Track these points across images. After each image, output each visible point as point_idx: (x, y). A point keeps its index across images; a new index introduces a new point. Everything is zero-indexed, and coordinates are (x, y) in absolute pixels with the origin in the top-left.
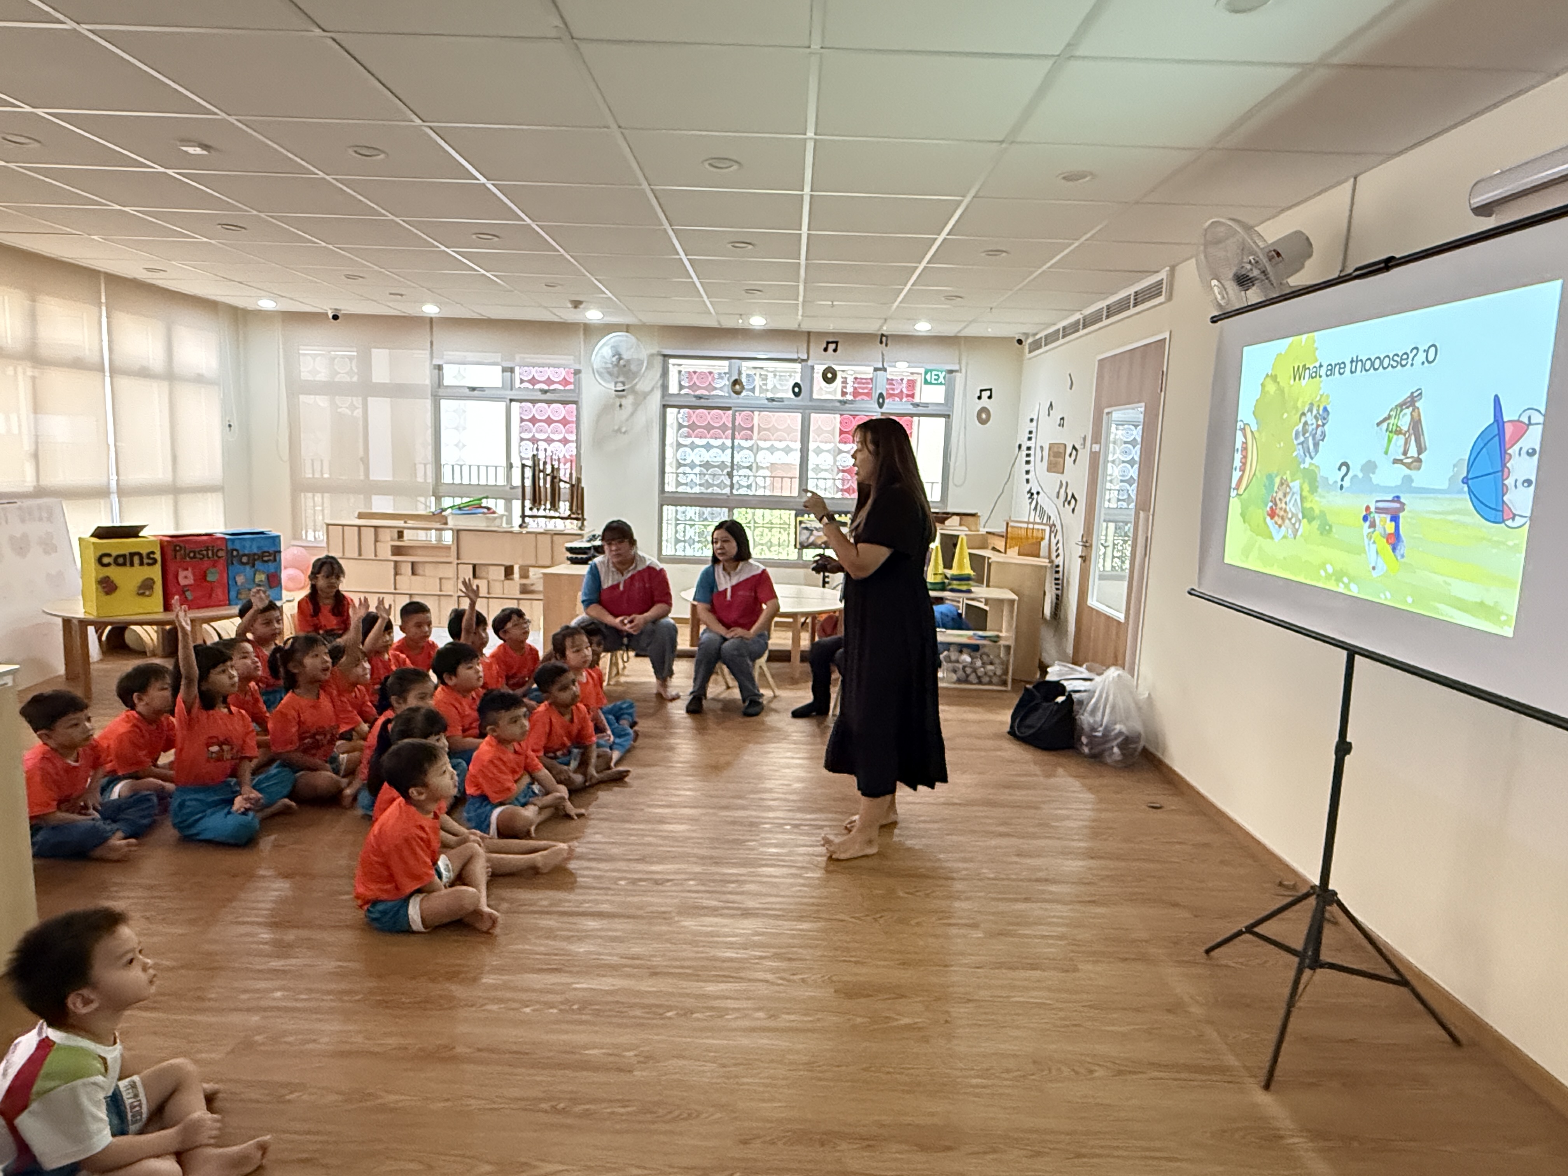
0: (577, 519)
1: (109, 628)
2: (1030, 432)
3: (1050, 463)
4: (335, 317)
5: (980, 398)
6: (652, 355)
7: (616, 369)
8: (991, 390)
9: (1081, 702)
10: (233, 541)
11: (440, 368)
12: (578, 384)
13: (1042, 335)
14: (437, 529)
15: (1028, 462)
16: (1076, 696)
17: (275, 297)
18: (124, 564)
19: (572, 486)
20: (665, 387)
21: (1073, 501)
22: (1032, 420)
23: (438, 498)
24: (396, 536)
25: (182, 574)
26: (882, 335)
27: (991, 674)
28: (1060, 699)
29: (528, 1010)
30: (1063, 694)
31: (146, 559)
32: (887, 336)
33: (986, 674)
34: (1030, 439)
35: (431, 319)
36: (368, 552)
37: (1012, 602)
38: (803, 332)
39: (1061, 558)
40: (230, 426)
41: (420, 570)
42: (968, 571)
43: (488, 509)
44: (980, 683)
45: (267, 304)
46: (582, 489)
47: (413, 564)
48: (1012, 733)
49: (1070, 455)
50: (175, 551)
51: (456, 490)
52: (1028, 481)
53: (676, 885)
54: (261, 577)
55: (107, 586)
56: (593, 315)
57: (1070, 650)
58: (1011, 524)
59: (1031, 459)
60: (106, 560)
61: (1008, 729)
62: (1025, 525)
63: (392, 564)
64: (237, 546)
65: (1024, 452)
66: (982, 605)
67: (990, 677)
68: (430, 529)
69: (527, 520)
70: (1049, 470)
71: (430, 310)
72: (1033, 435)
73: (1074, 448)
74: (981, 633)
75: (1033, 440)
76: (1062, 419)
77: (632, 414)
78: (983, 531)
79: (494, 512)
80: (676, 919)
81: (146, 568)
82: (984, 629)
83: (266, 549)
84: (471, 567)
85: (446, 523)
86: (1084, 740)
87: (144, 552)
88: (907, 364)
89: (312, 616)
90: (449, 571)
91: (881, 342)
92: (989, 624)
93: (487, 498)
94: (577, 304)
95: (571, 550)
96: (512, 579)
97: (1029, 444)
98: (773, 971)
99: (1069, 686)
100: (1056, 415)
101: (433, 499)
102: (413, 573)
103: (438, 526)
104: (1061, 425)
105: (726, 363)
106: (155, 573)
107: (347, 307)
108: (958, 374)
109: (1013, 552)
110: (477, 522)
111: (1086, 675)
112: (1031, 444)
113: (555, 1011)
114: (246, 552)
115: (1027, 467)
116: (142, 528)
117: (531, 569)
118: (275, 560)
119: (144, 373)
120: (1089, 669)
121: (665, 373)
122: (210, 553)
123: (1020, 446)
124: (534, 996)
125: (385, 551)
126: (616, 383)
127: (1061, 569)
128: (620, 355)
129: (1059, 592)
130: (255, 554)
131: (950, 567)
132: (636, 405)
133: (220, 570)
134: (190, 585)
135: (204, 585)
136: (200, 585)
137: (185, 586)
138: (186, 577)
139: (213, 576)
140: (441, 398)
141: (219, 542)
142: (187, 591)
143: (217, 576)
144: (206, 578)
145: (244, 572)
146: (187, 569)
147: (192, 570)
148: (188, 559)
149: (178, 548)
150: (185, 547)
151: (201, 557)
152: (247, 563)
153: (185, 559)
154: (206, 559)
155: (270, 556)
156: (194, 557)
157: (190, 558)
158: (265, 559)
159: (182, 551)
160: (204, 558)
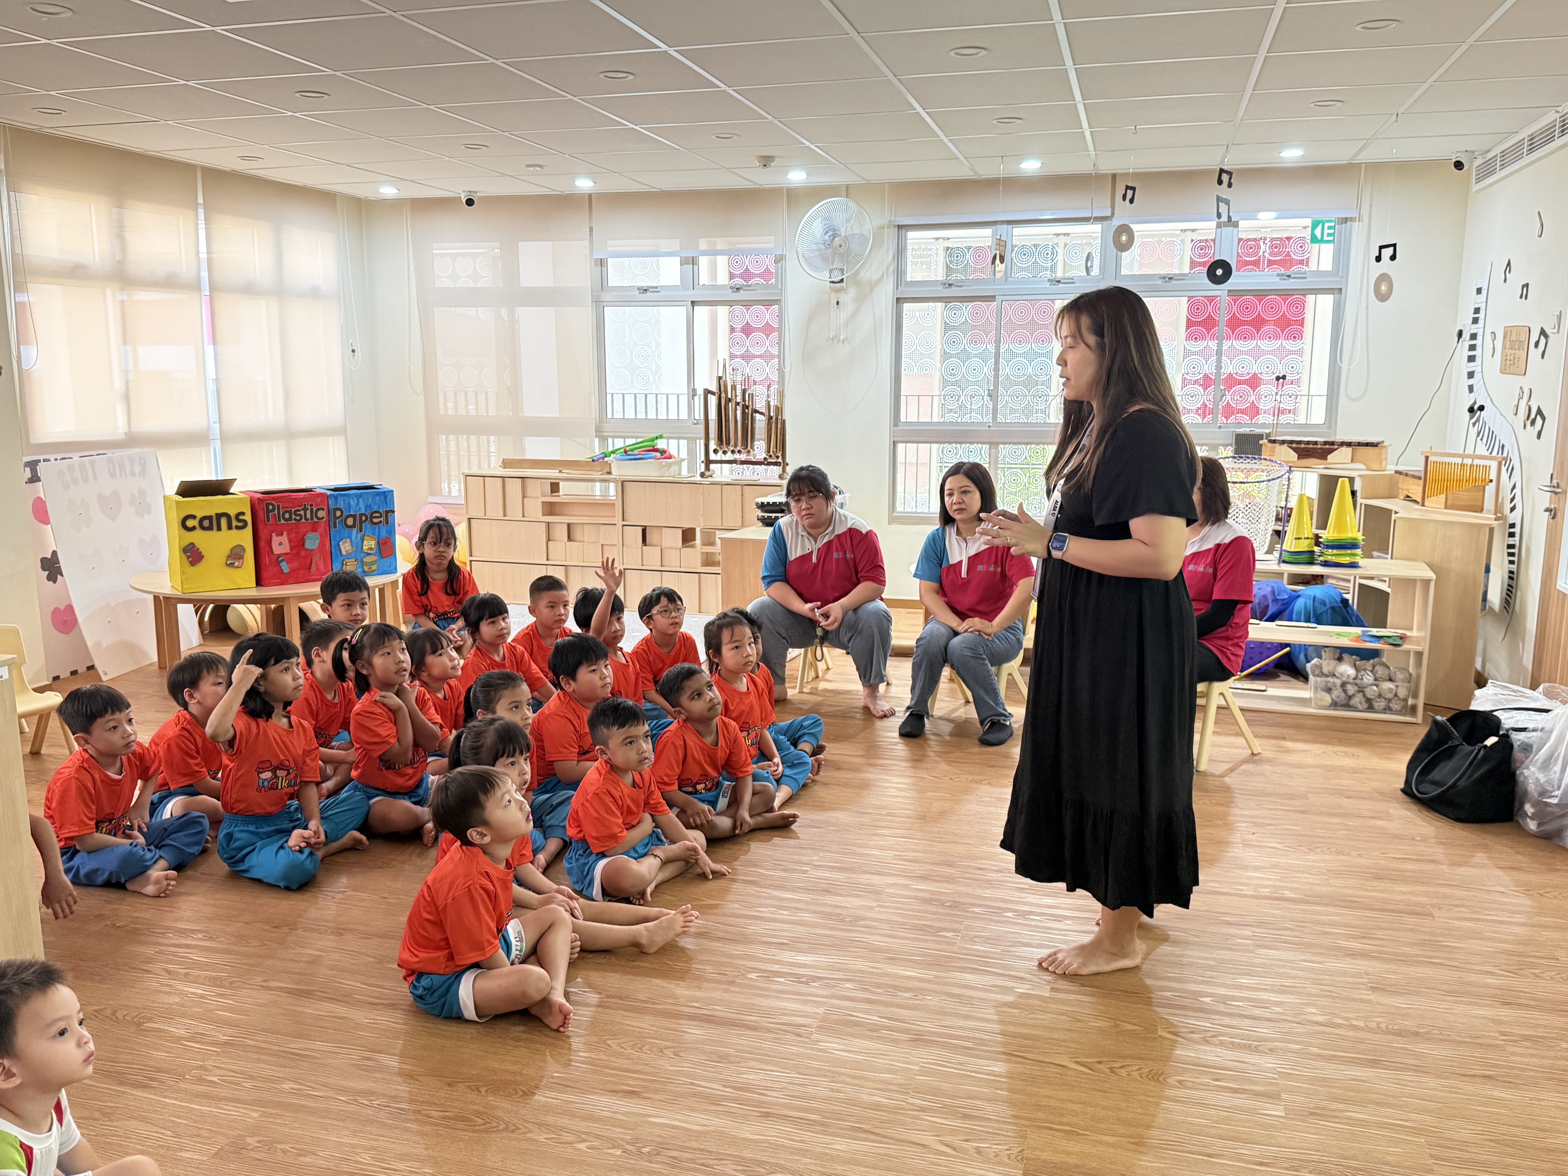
0: (776, 464)
1: (211, 606)
2: (1477, 311)
3: (1504, 360)
4: (470, 202)
5: (1378, 259)
6: (882, 228)
7: (830, 251)
8: (1394, 245)
9: (1527, 748)
10: (336, 498)
11: (602, 263)
12: (781, 275)
13: (1496, 151)
14: (602, 481)
15: (1471, 359)
16: (1517, 738)
17: (397, 180)
18: (210, 528)
19: (770, 418)
20: (900, 273)
21: (1539, 420)
22: (1479, 291)
23: (603, 439)
24: (548, 488)
25: (276, 540)
26: (1222, 171)
27: (1390, 696)
28: (1491, 741)
29: (582, 1146)
30: (1496, 734)
31: (235, 522)
32: (1230, 174)
33: (1380, 696)
34: (1475, 321)
35: (590, 196)
36: (514, 510)
37: (1426, 582)
38: (1104, 176)
39: (1518, 512)
40: (353, 351)
41: (577, 533)
42: (1354, 533)
43: (663, 452)
44: (1371, 708)
45: (388, 191)
46: (784, 422)
47: (569, 525)
48: (1407, 791)
49: (1537, 345)
50: (268, 511)
51: (625, 426)
52: (1471, 389)
53: (828, 986)
54: (370, 544)
55: (193, 555)
56: (797, 177)
57: (1528, 661)
58: (1432, 459)
59: (1477, 353)
60: (190, 523)
61: (1402, 785)
62: (1459, 460)
63: (543, 527)
64: (341, 504)
65: (1466, 342)
66: (1384, 587)
67: (1389, 700)
68: (593, 480)
69: (712, 466)
70: (1503, 371)
71: (584, 184)
72: (1481, 315)
73: (1543, 333)
74: (1375, 631)
75: (1481, 322)
76: (1527, 285)
77: (855, 313)
78: (1391, 469)
79: (670, 457)
80: (815, 1036)
81: (234, 532)
82: (1384, 625)
83: (375, 508)
84: (640, 530)
85: (609, 473)
86: (1529, 809)
87: (232, 513)
88: (1273, 214)
89: (420, 595)
90: (613, 536)
91: (1220, 182)
92: (1391, 617)
93: (661, 437)
94: (766, 161)
95: (762, 506)
96: (693, 546)
97: (1474, 329)
98: (938, 1132)
99: (1508, 720)
100: (1516, 279)
101: (597, 440)
102: (570, 538)
103: (597, 475)
104: (1524, 296)
105: (988, 232)
106: (245, 538)
107: (483, 188)
108: (1356, 225)
109: (1436, 502)
110: (648, 469)
111: (1543, 703)
112: (1477, 329)
113: (619, 1152)
114: (352, 513)
115: (1471, 366)
116: (231, 482)
117: (717, 532)
118: (387, 523)
119: (249, 290)
120: (1549, 695)
121: (900, 252)
122: (308, 513)
123: (1460, 334)
124: (594, 1127)
125: (535, 509)
126: (831, 271)
127: (1517, 530)
128: (835, 230)
129: (1513, 567)
130: (361, 515)
131: (1324, 528)
132: (860, 301)
133: (321, 535)
134: (286, 554)
135: (302, 553)
136: (298, 554)
137: (279, 556)
138: (280, 544)
139: (312, 542)
140: (605, 304)
141: (319, 500)
142: (282, 561)
143: (317, 542)
144: (304, 545)
145: (350, 537)
146: (282, 534)
147: (288, 535)
148: (283, 522)
149: (271, 507)
150: (278, 506)
151: (298, 518)
152: (353, 526)
153: (279, 521)
154: (303, 520)
155: (381, 517)
156: (290, 519)
157: (285, 519)
158: (375, 520)
159: (276, 512)
160: (301, 519)
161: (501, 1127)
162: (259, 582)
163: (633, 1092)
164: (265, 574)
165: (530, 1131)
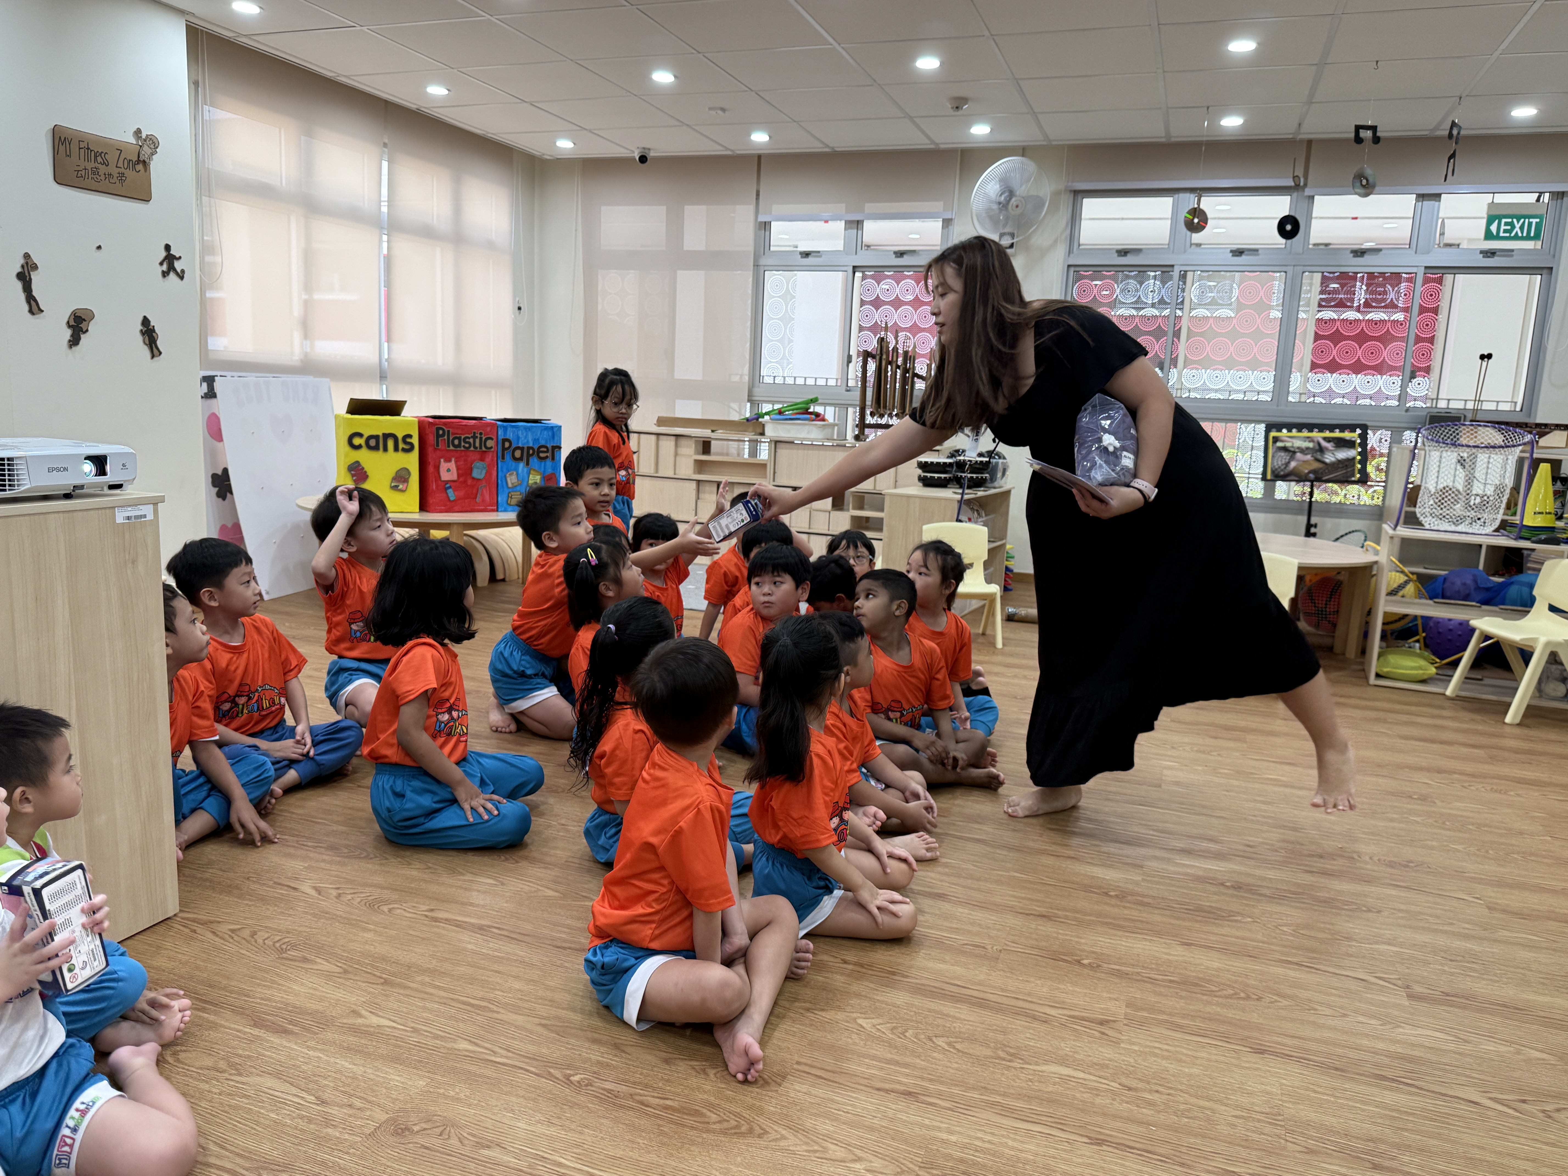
4: (643, 160)
6: (1059, 192)
10: (504, 428)
11: (765, 226)
14: (751, 441)
18: (376, 448)
20: (1073, 239)
23: (755, 403)
24: (700, 447)
25: (444, 466)
31: (402, 444)
35: (762, 156)
36: (666, 468)
40: (519, 308)
43: (817, 415)
45: (565, 147)
50: (438, 436)
51: (777, 391)
55: (358, 474)
56: (978, 131)
60: (357, 441)
64: (510, 435)
68: (743, 441)
71: (759, 139)
79: (823, 420)
81: (401, 453)
83: (543, 443)
85: (762, 434)
87: (400, 435)
93: (815, 402)
96: (843, 510)
103: (753, 436)
106: (411, 461)
114: (520, 445)
116: (403, 403)
119: (427, 232)
121: (1075, 220)
122: (478, 441)
125: (686, 467)
128: (1010, 191)
130: (529, 448)
133: (488, 466)
134: (454, 481)
135: (469, 482)
136: (465, 482)
137: (447, 482)
138: (448, 470)
139: (479, 472)
140: (766, 268)
141: (489, 429)
142: (450, 487)
143: (484, 472)
144: (471, 473)
145: (516, 470)
146: (450, 461)
147: (456, 462)
148: (452, 448)
149: (441, 432)
150: (448, 431)
151: (467, 445)
152: (521, 459)
153: (449, 446)
154: (472, 449)
155: (547, 452)
156: (459, 446)
157: (454, 446)
158: (542, 455)
159: (446, 437)
160: (470, 447)
161: (744, 1129)
162: (424, 507)
163: (910, 1094)
164: (431, 500)
165: (783, 1138)
